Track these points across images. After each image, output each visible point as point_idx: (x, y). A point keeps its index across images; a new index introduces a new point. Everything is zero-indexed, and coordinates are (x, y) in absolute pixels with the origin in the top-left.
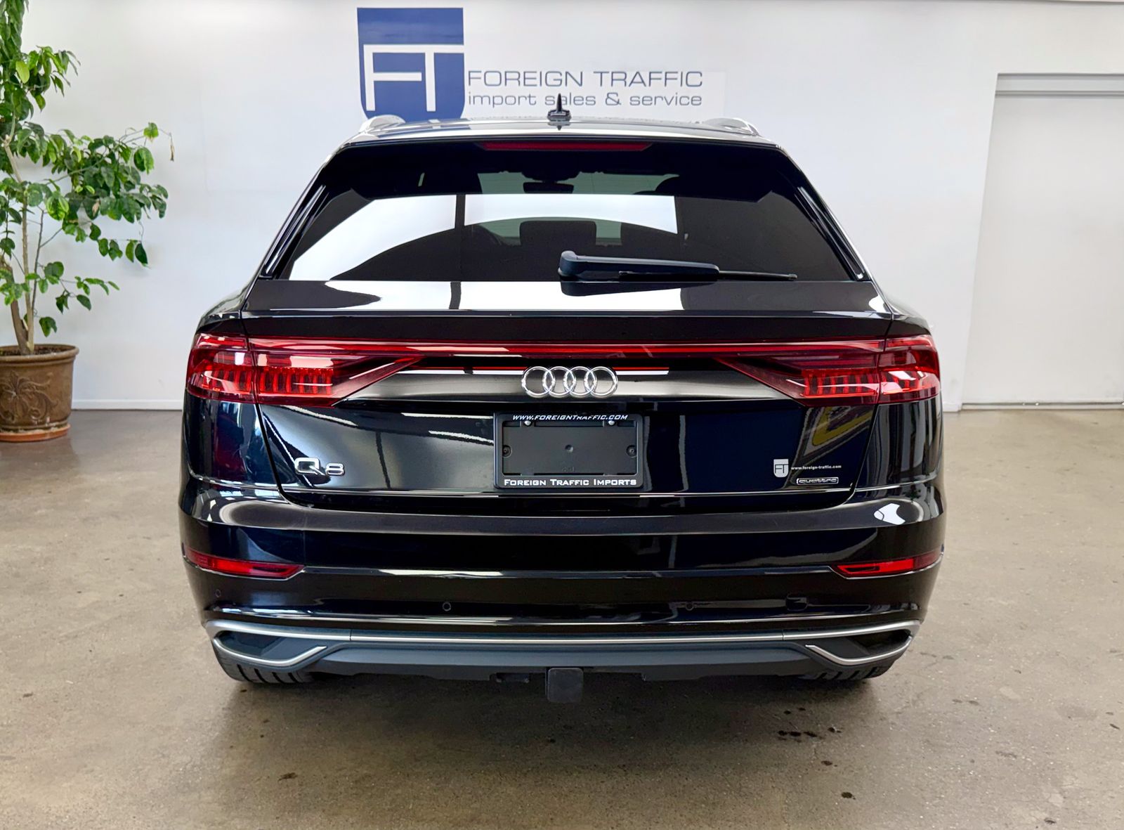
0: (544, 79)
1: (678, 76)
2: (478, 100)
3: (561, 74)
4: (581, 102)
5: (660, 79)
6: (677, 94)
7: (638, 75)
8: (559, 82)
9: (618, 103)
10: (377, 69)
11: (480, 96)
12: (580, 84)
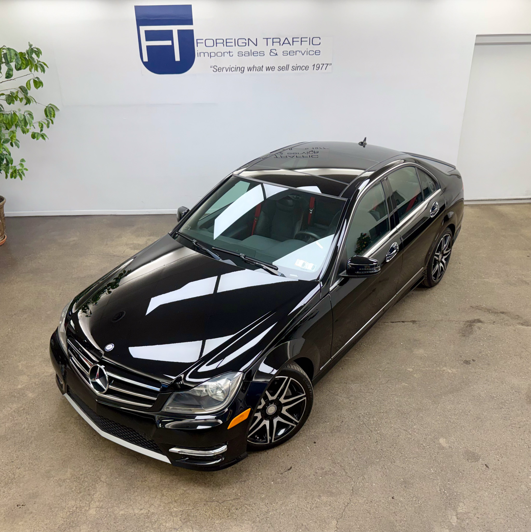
0: (236, 43)
1: (308, 40)
2: (202, 54)
3: (246, 40)
4: (257, 55)
5: (298, 41)
6: (307, 49)
7: (286, 39)
8: (244, 44)
9: (276, 54)
10: (147, 39)
11: (204, 53)
12: (256, 44)
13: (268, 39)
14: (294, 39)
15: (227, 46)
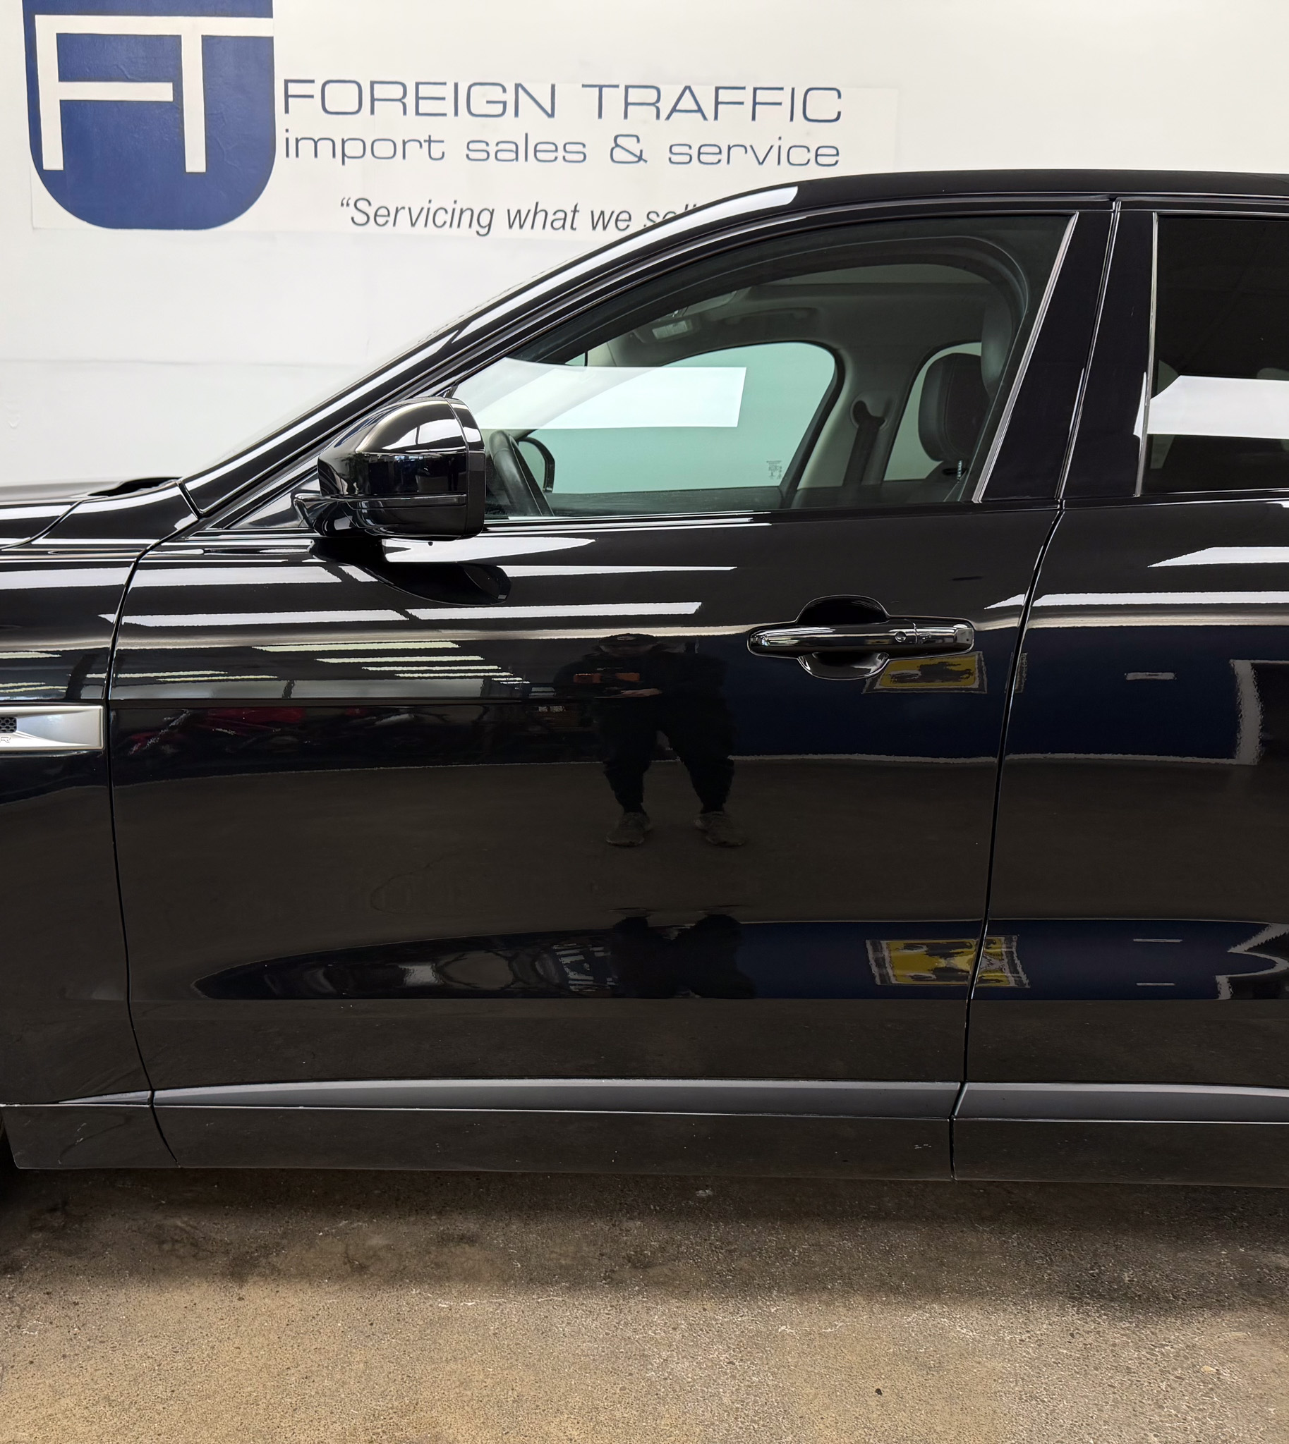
0: (462, 101)
1: (784, 97)
2: (306, 147)
3: (504, 90)
4: (551, 156)
5: (742, 103)
6: (780, 138)
7: (687, 91)
8: (498, 109)
9: (640, 158)
11: (314, 140)
12: (550, 112)
13: (604, 89)
14: (721, 91)
15: (417, 113)
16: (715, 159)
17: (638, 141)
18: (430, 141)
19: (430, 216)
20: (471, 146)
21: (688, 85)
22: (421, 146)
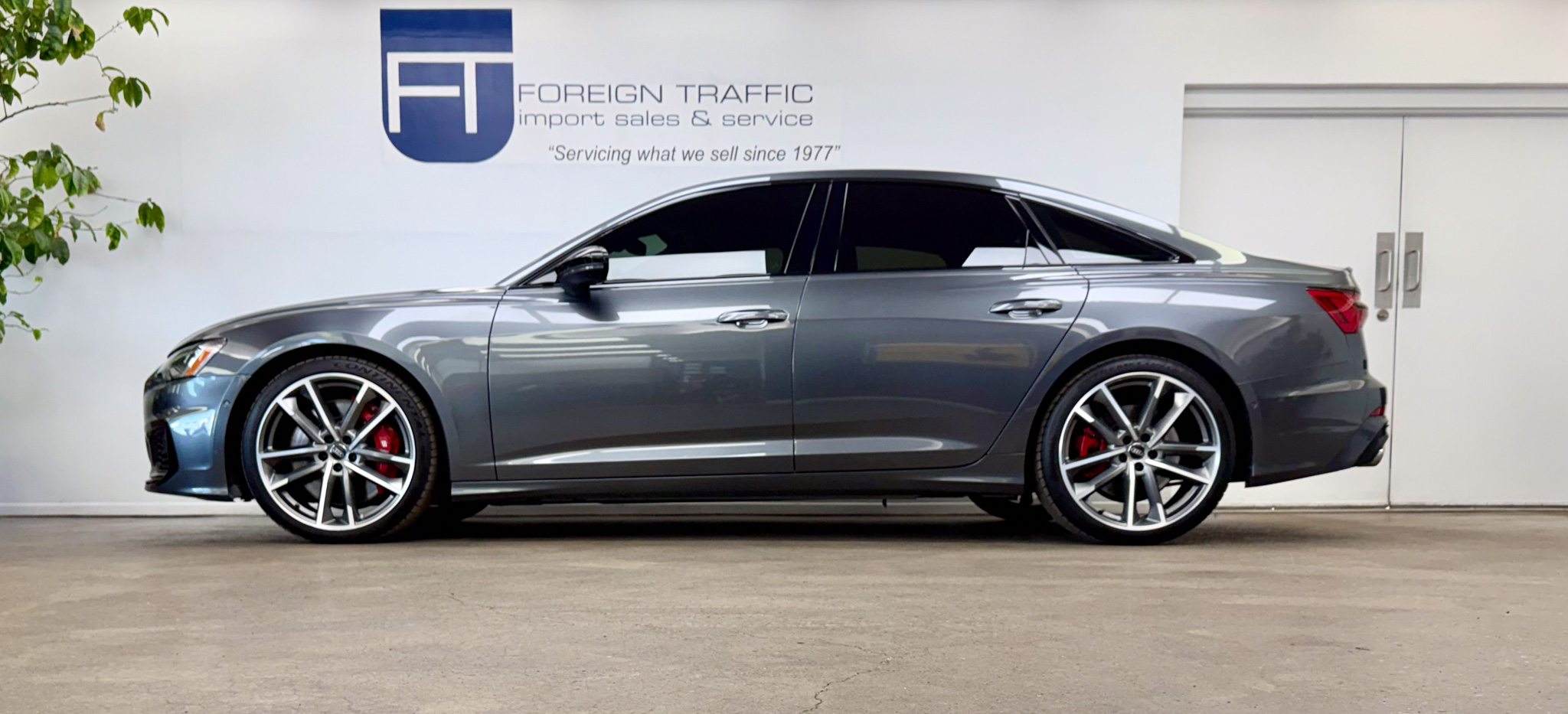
0: (613, 94)
1: (783, 90)
2: (531, 119)
3: (635, 88)
4: (661, 122)
5: (760, 94)
6: (781, 111)
8: (632, 98)
10: (403, 82)
11: (535, 116)
12: (659, 98)
13: (688, 88)
14: (749, 88)
15: (589, 101)
16: (747, 122)
17: (706, 113)
18: (596, 116)
19: (597, 154)
20: (619, 118)
21: (731, 84)
22: (591, 118)
